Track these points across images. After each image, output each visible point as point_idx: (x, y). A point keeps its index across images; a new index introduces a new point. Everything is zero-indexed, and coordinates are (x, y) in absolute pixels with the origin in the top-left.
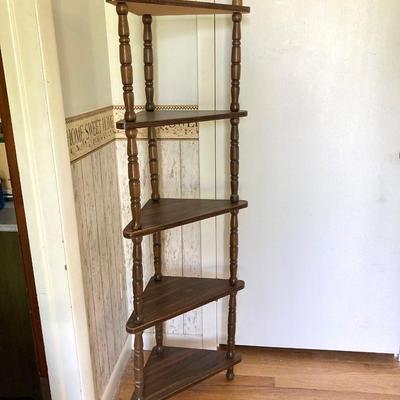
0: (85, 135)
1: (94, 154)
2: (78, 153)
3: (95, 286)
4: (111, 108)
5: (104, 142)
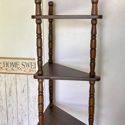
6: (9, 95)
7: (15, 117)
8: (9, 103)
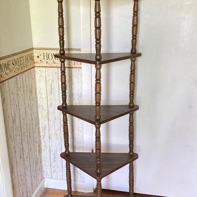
0: (11, 66)
1: (18, 76)
2: (7, 76)
3: (18, 150)
4: (32, 49)
5: (26, 69)
6: (50, 93)
7: (57, 118)
8: (51, 102)
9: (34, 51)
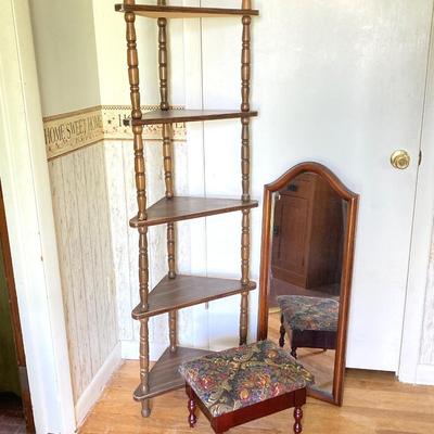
0: (66, 134)
1: (76, 153)
2: (58, 150)
3: (76, 283)
4: (99, 108)
5: (89, 141)
9: (103, 111)
